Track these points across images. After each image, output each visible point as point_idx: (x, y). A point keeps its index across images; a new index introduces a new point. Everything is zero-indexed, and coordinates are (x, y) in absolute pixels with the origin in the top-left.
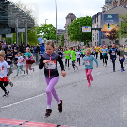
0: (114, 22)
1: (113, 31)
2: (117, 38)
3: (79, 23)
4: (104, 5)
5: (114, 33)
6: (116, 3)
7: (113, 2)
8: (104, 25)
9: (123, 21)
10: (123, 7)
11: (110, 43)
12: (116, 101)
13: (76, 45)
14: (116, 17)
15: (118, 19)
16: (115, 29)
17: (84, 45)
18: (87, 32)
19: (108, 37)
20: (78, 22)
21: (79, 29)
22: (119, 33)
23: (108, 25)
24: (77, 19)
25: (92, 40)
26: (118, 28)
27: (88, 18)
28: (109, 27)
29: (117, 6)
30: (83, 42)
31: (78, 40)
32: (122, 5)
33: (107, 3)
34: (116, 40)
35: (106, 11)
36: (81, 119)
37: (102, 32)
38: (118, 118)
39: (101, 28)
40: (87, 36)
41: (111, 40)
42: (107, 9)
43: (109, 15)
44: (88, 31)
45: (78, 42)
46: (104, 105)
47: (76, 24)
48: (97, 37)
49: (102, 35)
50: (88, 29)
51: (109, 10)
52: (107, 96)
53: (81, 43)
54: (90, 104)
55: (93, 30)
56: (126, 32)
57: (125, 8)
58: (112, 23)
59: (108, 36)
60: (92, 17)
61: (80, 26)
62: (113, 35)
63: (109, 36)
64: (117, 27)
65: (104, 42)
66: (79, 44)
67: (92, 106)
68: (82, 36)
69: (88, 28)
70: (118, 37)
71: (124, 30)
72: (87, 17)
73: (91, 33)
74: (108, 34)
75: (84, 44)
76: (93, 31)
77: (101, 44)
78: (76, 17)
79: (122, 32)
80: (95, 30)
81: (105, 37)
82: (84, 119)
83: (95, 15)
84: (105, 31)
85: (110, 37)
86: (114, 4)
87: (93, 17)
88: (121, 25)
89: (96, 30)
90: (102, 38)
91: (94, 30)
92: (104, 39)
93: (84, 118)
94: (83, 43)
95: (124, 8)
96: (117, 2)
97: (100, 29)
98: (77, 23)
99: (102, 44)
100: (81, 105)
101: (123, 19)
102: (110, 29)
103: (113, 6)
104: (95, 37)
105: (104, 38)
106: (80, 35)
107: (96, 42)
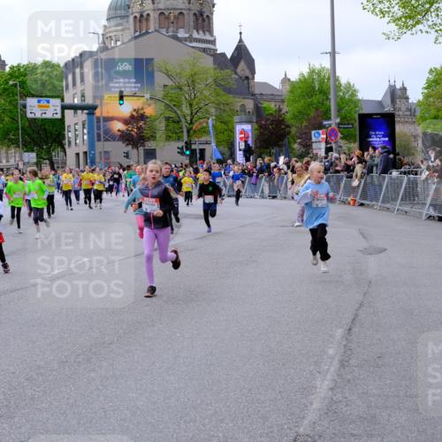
0: (139, 85)
1: (137, 117)
2: (149, 139)
3: (15, 85)
4: (105, 26)
5: (141, 123)
6: (144, 23)
7: (136, 17)
8: (106, 97)
9: (169, 83)
10: (169, 36)
11: (127, 155)
12: (136, 356)
13: (8, 161)
14: (147, 69)
15: (151, 75)
16: (142, 109)
17: (38, 164)
18: (44, 116)
19: (120, 136)
20: (11, 83)
21: (16, 106)
22: (157, 122)
23: (117, 95)
24: (7, 69)
25: (66, 146)
26: (153, 106)
27: (47, 67)
28: (121, 102)
29: (147, 33)
30: (33, 151)
31: (15, 143)
32: (164, 30)
33: (113, 18)
34: (146, 148)
35: (113, 48)
36: (5, 425)
37: (98, 118)
38: (139, 413)
39: (96, 104)
40: (45, 129)
41: (130, 147)
42: (116, 41)
43: (122, 61)
44: (49, 115)
45: (15, 153)
46: (94, 370)
47: (5, 89)
48: (84, 134)
49: (99, 128)
50: (48, 107)
51: (123, 43)
52: (107, 339)
53: (26, 154)
54: (42, 371)
55: (66, 111)
56: (178, 122)
57: (175, 42)
58: (131, 87)
59: (119, 133)
60: (62, 65)
61: (21, 97)
62: (139, 128)
63: (122, 132)
64: (149, 102)
65: (105, 152)
66: (17, 159)
67: (50, 377)
68: (29, 131)
69: (48, 102)
70: (153, 137)
71: (173, 115)
72: (47, 64)
73: (62, 120)
74: (118, 126)
75: (35, 160)
76: (68, 113)
77: (97, 160)
78: (4, 62)
79: (168, 119)
80: (75, 113)
81: (109, 136)
82: (19, 425)
83: (73, 60)
84: (110, 115)
85: (126, 138)
86: (138, 24)
87: (66, 64)
88: (165, 96)
89: (79, 112)
90: (99, 140)
91: (72, 111)
92: (107, 143)
93: (16, 420)
94: (34, 155)
95: (171, 40)
96: (147, 20)
97: (91, 109)
98: (8, 83)
99: (101, 159)
100: (11, 375)
101: (169, 76)
102: (126, 109)
103: (135, 31)
104: (76, 136)
105: (107, 140)
106: (22, 128)
107: (78, 154)
